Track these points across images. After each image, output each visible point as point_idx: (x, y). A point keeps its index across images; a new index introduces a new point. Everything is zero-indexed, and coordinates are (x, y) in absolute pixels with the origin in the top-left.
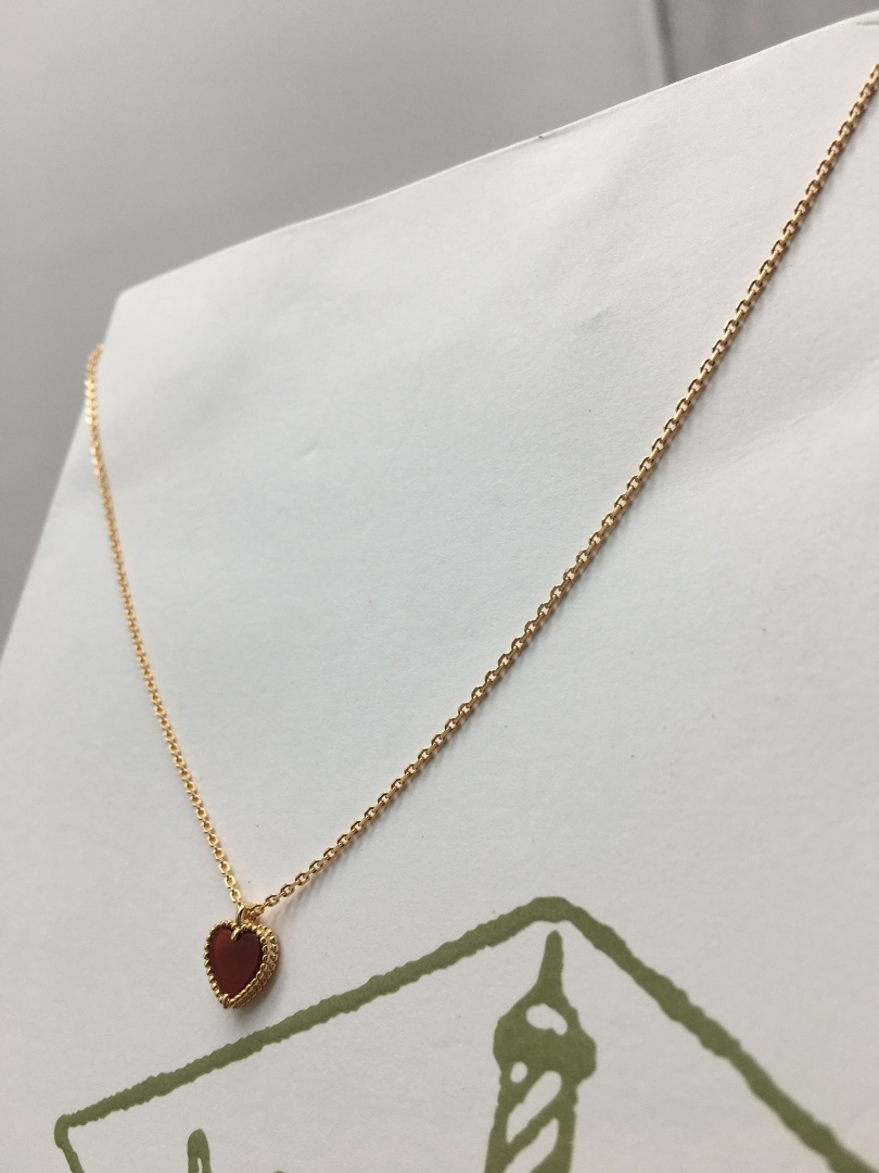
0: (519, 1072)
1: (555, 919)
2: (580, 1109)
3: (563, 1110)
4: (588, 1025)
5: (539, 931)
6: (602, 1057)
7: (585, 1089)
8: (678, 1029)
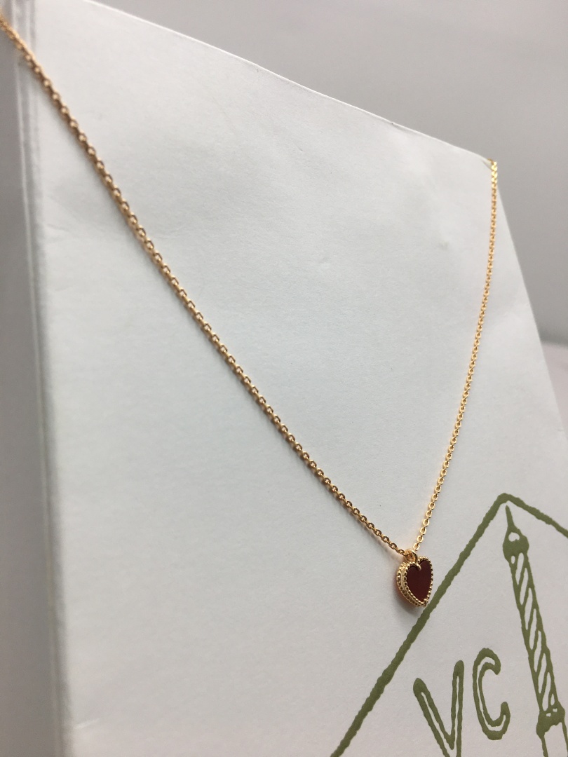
0: (513, 559)
1: (505, 502)
2: (530, 561)
3: (526, 565)
4: (524, 533)
5: (502, 508)
6: (530, 541)
7: (529, 553)
8: (540, 522)
